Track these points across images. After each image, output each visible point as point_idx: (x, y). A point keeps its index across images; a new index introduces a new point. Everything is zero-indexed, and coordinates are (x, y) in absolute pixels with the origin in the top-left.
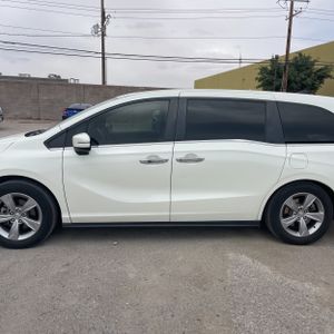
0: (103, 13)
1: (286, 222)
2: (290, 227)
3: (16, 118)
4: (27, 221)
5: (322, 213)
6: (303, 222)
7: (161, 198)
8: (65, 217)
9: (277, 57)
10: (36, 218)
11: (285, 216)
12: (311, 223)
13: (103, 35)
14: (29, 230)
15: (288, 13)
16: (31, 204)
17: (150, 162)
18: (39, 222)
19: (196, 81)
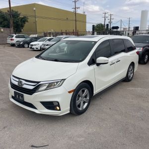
18: (88, 98)
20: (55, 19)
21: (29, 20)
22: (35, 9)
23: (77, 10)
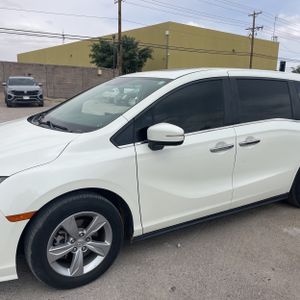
4: (93, 247)
8: (138, 229)
18: (108, 243)
19: (19, 56)
20: (206, 52)
21: (152, 54)
22: (167, 33)
23: (256, 31)
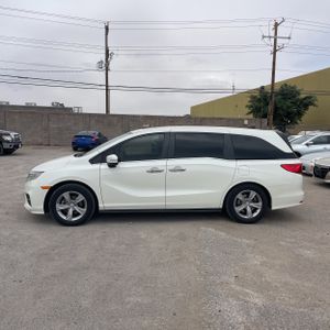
0: (107, 51)
1: (238, 209)
2: (241, 212)
3: (28, 144)
4: (77, 209)
5: (260, 204)
6: (249, 209)
7: (160, 194)
8: (101, 206)
9: (263, 88)
10: (83, 207)
11: (237, 205)
12: (254, 210)
13: (107, 70)
14: (79, 214)
15: (272, 48)
16: (81, 198)
17: (152, 172)
19: (192, 108)
